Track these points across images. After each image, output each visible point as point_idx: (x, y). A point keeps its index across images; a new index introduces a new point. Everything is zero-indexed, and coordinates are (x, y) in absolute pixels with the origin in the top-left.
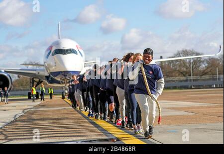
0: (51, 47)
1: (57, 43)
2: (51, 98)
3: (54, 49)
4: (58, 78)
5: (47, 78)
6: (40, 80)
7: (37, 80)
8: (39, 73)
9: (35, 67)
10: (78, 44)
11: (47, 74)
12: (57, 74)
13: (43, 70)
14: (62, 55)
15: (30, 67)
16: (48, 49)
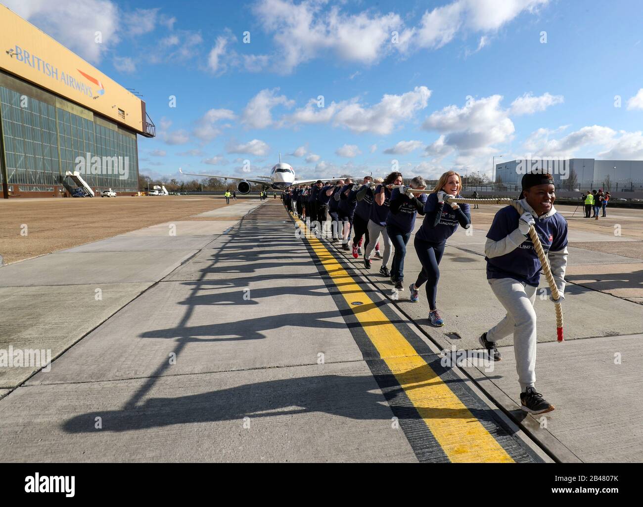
0: (275, 167)
1: (279, 165)
3: (276, 168)
4: (278, 186)
5: (272, 185)
6: (268, 187)
7: (266, 186)
8: (268, 183)
9: (267, 179)
10: (292, 167)
11: (272, 183)
12: (278, 183)
13: (270, 181)
14: (281, 173)
15: (264, 179)
16: (273, 169)
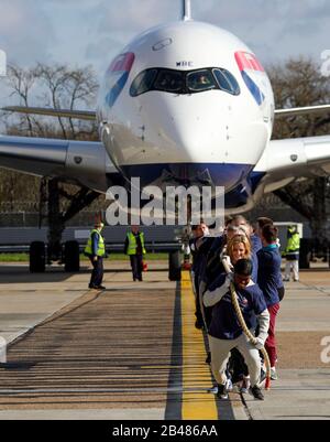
2: (137, 276)
6: (85, 189)
8: (78, 160)
10: (241, 47)
14: (171, 98)
